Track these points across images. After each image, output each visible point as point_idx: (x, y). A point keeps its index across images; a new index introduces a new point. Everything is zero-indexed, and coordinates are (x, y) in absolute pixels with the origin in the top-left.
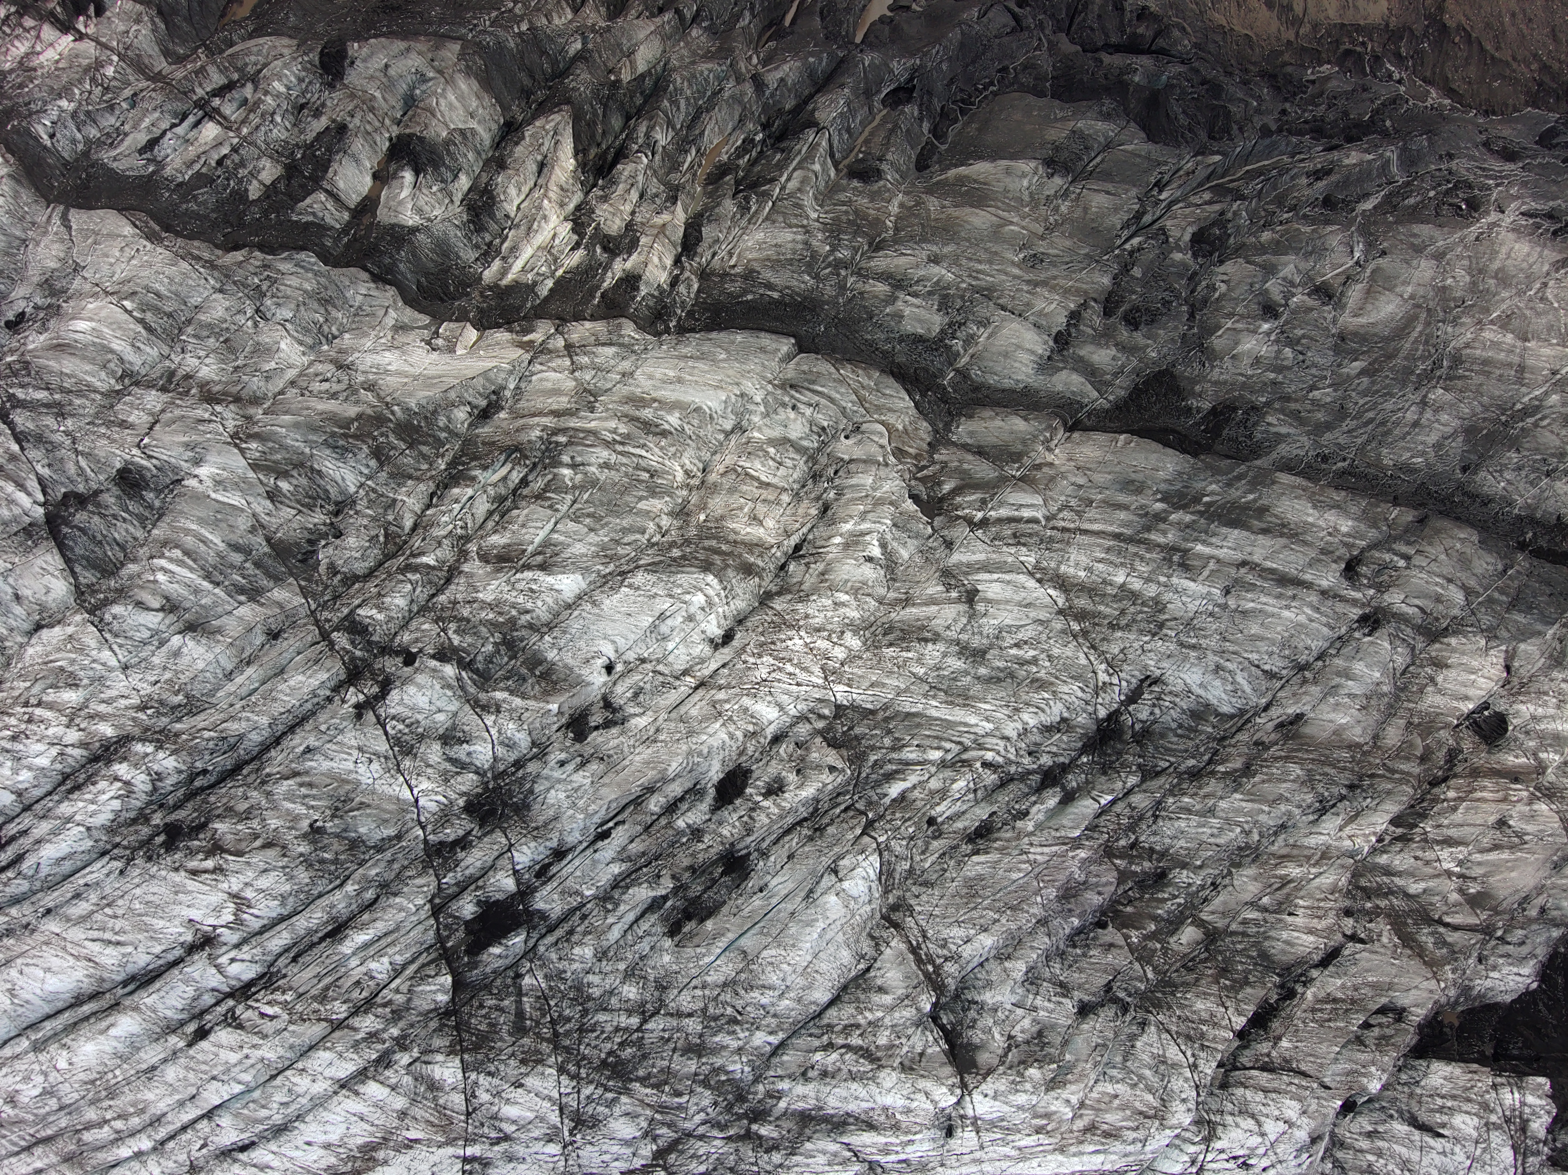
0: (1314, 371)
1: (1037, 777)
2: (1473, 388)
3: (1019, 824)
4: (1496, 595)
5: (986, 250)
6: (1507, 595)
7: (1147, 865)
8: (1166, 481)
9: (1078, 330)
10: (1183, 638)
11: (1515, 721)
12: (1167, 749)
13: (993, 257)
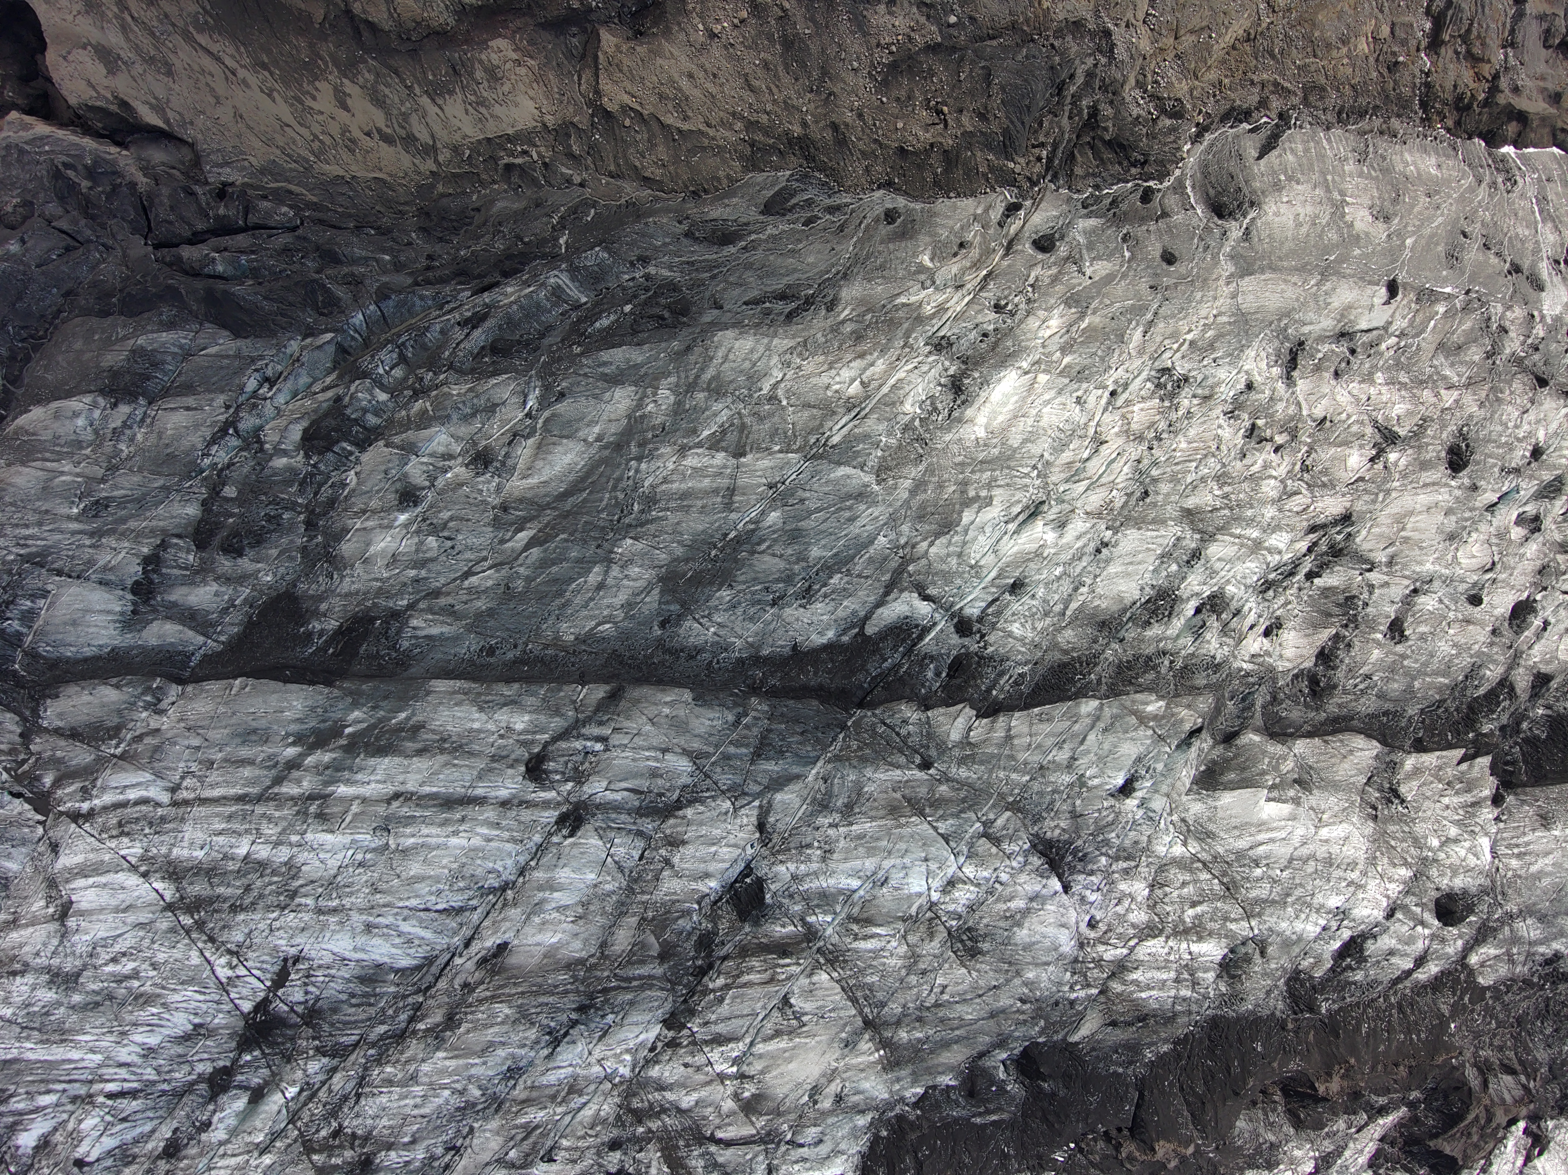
0: (468, 555)
1: (203, 1086)
2: (669, 529)
3: (204, 1137)
4: (732, 750)
5: (35, 510)
6: (747, 746)
7: (348, 1154)
8: (299, 720)
9: (162, 575)
10: (322, 903)
11: (772, 887)
12: (349, 1023)
13: (44, 517)
